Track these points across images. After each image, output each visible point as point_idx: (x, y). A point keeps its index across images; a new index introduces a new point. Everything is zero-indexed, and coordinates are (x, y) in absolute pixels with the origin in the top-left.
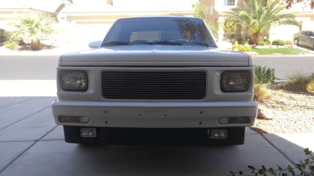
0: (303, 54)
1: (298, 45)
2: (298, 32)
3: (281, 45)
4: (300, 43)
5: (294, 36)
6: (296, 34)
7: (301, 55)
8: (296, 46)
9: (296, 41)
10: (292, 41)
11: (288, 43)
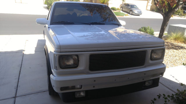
0: (126, 16)
1: (122, 10)
2: (122, 3)
3: (115, 10)
4: (123, 9)
5: (120, 6)
6: (121, 5)
7: (125, 17)
8: (122, 11)
9: (122, 8)
10: (120, 8)
11: (118, 9)
